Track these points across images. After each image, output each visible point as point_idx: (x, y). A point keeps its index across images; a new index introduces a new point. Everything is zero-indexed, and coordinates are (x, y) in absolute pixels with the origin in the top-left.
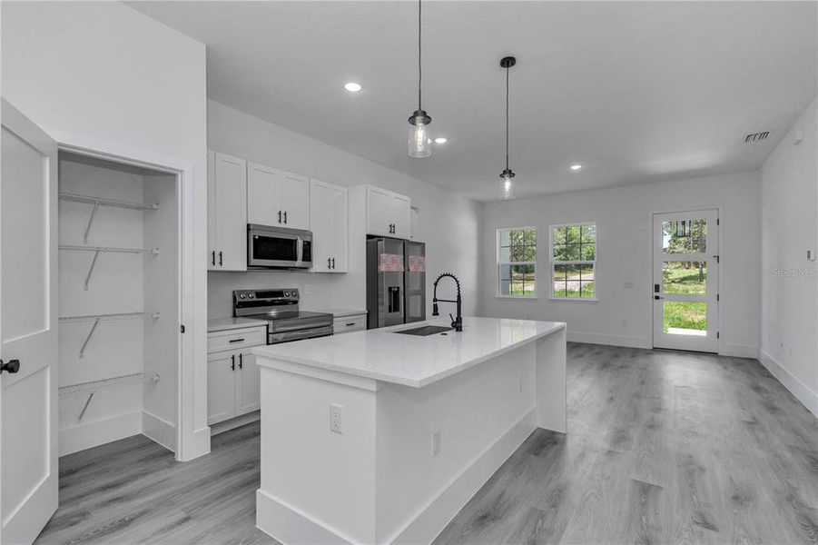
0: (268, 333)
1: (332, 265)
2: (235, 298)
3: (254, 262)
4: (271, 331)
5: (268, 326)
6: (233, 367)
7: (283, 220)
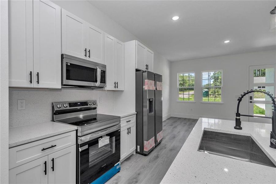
0: (77, 136)
1: (116, 86)
2: (53, 107)
3: (66, 82)
4: (79, 134)
5: (77, 131)
6: (45, 171)
7: (88, 55)
